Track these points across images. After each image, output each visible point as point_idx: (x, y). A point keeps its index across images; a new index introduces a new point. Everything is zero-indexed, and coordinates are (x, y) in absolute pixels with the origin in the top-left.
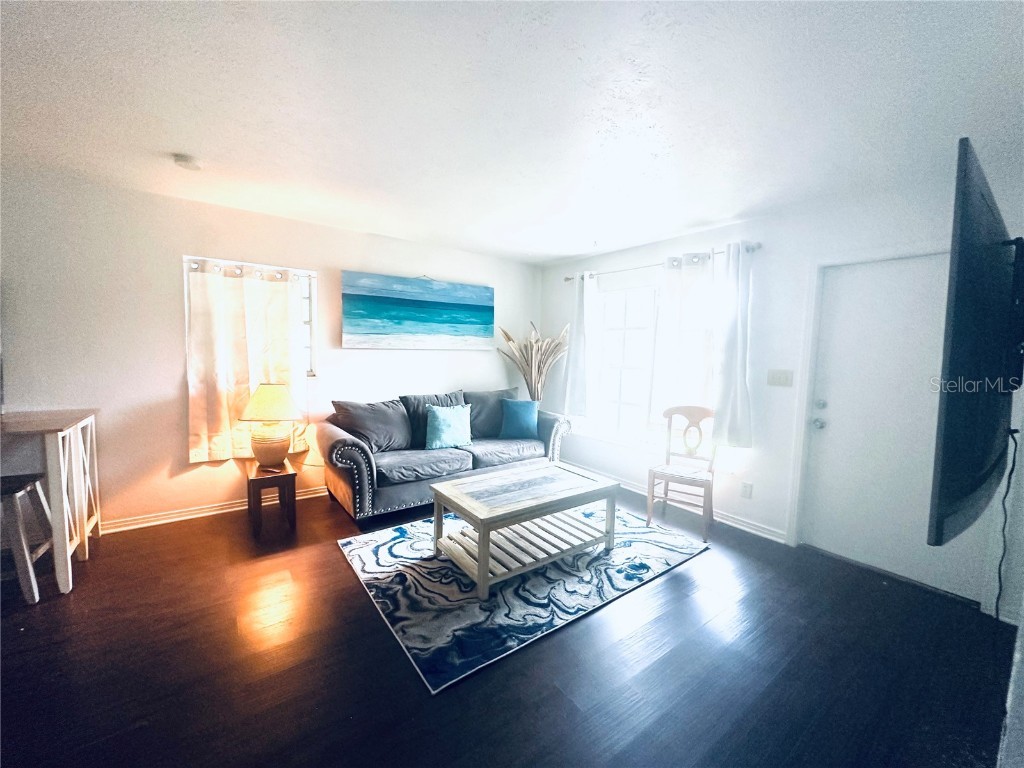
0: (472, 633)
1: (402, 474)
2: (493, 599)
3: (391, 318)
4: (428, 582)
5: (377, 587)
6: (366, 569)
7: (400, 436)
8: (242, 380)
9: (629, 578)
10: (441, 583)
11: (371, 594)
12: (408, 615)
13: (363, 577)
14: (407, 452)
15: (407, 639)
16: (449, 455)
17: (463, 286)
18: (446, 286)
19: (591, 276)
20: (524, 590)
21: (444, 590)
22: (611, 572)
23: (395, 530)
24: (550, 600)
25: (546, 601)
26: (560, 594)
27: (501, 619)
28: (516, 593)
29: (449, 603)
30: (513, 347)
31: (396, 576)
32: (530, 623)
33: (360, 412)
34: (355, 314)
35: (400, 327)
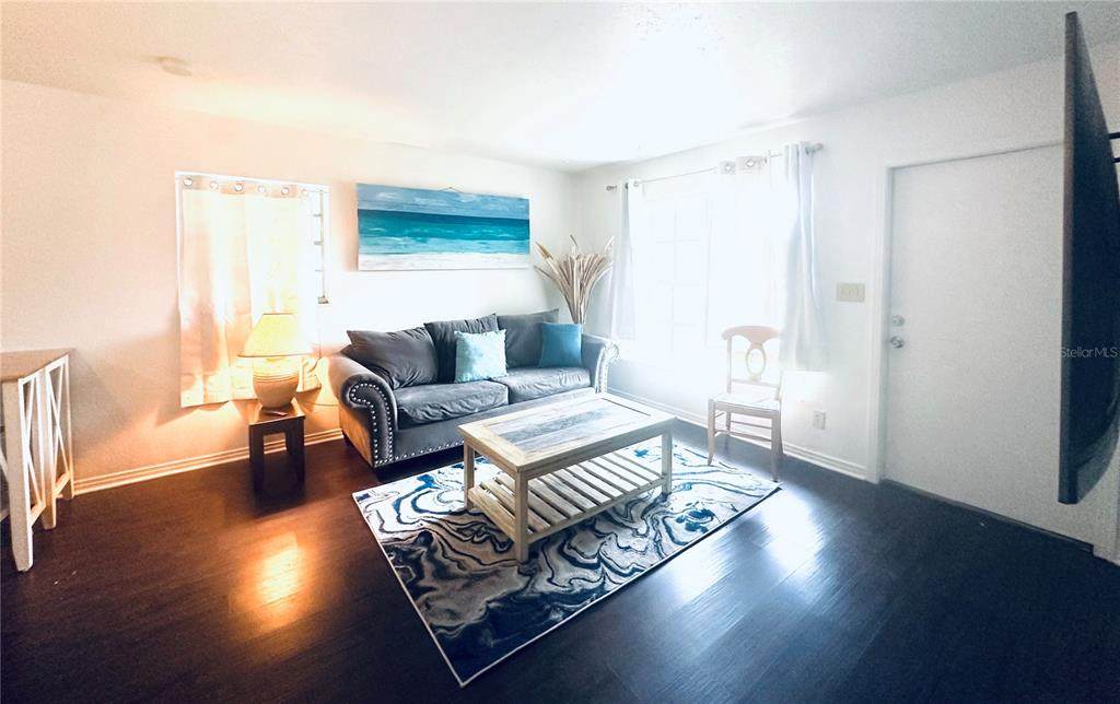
0: (509, 606)
1: (427, 413)
2: (534, 560)
3: (414, 235)
4: (458, 541)
5: (396, 550)
6: (386, 528)
7: (425, 369)
8: (243, 311)
9: (691, 528)
10: (473, 542)
11: (390, 560)
12: (434, 584)
13: (380, 537)
14: (434, 387)
15: (433, 615)
16: (481, 389)
17: (494, 198)
18: (474, 198)
19: (636, 185)
20: (570, 547)
21: (477, 551)
22: (671, 521)
23: (419, 479)
24: (600, 559)
25: (595, 561)
26: (612, 552)
27: (543, 586)
28: (561, 552)
29: (482, 567)
30: (552, 264)
31: (420, 535)
32: (578, 590)
33: (380, 342)
34: (371, 232)
35: (424, 245)
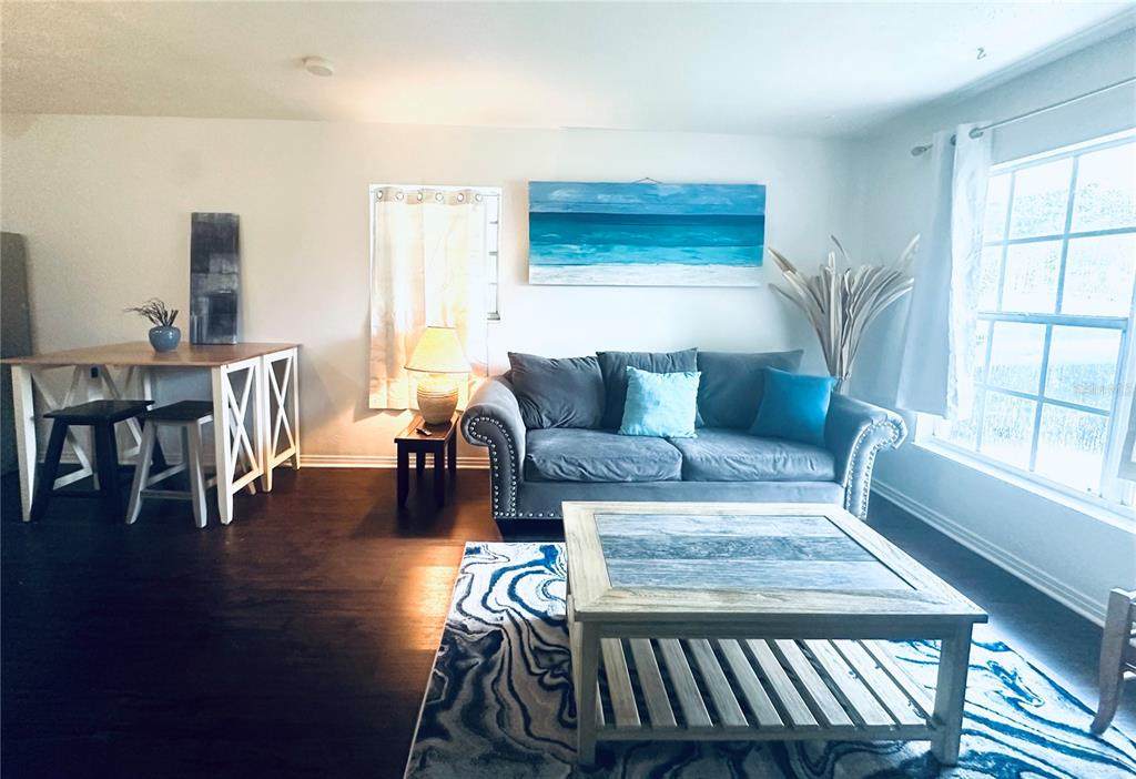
1: (560, 468)
3: (593, 243)
4: (523, 668)
5: (453, 644)
6: (465, 604)
7: (583, 410)
10: (541, 682)
12: (452, 729)
14: (590, 434)
17: (709, 188)
18: (679, 190)
21: (536, 701)
23: (542, 549)
29: (525, 737)
31: (491, 634)
33: (537, 370)
34: (545, 239)
35: (608, 254)
